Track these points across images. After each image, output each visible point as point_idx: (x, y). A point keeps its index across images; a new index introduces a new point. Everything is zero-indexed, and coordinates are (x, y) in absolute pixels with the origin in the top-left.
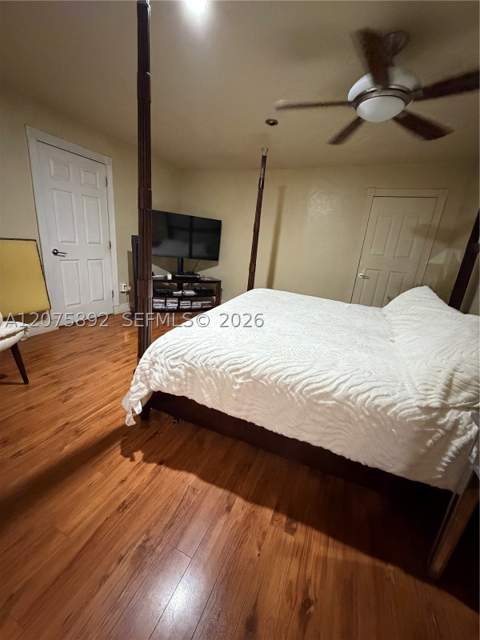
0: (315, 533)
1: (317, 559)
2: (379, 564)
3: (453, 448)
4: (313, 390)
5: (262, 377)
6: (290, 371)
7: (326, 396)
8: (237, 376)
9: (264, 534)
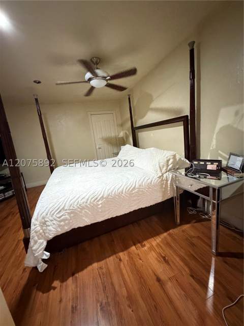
0: (150, 240)
1: (157, 246)
2: (168, 232)
3: (169, 184)
4: (129, 189)
5: (109, 195)
6: (117, 187)
7: (134, 188)
8: (98, 201)
9: (138, 255)
